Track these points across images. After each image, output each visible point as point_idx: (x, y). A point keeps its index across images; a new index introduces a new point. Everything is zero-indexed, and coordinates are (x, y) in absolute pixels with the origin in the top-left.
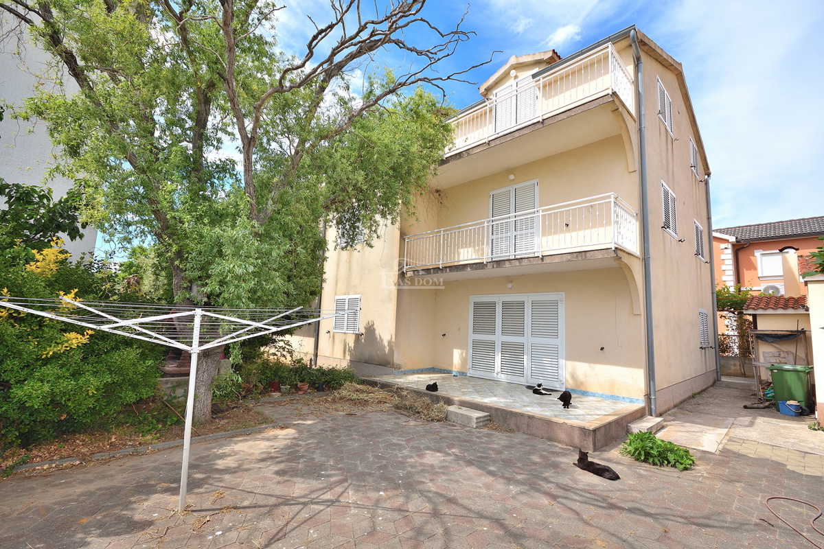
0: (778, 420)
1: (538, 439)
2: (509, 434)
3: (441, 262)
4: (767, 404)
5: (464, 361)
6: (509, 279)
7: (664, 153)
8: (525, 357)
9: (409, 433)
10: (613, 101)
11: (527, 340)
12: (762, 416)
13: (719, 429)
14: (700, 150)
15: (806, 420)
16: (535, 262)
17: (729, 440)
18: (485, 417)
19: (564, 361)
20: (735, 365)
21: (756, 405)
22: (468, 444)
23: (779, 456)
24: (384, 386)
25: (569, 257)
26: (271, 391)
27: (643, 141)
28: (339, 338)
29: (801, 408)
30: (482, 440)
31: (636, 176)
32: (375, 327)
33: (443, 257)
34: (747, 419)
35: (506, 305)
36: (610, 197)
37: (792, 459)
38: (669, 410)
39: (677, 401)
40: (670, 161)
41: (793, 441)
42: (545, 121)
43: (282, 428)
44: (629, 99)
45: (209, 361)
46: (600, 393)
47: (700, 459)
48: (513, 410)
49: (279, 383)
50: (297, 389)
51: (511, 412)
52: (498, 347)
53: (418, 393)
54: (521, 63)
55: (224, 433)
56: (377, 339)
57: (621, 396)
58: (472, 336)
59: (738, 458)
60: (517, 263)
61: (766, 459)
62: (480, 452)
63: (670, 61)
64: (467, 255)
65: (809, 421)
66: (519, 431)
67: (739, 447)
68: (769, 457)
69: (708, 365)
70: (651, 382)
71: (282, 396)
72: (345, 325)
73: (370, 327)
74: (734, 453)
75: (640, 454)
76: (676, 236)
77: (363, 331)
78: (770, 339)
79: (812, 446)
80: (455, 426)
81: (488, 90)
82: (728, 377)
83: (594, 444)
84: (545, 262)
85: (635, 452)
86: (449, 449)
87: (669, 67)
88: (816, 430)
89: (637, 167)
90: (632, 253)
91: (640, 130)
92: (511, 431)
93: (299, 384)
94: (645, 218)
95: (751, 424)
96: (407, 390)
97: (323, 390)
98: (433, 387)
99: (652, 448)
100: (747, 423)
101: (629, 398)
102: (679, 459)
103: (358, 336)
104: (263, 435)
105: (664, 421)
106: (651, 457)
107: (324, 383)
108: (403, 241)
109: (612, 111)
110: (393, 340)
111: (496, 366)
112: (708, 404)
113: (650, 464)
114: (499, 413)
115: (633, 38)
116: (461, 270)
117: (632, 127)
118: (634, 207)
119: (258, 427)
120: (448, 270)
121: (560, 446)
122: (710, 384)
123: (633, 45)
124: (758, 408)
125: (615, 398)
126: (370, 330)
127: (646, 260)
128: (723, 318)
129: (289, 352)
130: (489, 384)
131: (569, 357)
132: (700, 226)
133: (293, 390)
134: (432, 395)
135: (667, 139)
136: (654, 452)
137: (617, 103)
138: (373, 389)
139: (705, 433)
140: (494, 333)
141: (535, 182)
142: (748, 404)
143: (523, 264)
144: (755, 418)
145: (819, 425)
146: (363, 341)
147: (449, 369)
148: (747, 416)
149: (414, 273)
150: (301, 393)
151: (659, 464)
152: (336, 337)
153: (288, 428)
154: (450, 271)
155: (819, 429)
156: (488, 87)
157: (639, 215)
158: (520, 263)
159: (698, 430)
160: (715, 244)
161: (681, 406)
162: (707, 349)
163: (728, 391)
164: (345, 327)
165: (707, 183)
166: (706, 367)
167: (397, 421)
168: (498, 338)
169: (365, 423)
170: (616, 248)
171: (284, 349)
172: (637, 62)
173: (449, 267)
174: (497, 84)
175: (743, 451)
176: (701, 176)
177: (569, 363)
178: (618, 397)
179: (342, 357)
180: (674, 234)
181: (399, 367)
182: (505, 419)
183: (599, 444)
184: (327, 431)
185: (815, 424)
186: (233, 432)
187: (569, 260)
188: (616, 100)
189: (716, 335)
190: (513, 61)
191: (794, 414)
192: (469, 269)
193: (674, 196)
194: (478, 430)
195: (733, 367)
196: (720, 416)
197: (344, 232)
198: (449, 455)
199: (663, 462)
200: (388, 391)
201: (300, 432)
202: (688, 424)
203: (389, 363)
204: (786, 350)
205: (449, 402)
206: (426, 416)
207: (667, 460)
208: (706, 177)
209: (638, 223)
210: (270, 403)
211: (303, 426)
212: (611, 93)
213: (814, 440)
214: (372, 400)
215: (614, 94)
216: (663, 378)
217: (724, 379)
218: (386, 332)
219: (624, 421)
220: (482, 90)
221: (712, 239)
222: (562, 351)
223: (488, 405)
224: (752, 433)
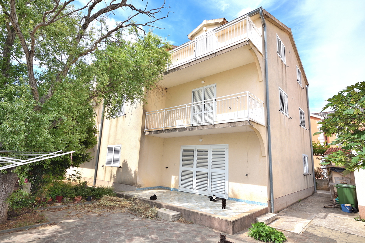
0: (340, 215)
1: (205, 227)
2: (190, 225)
3: (163, 127)
4: (336, 205)
5: (177, 182)
6: (201, 137)
7: (280, 73)
8: (208, 180)
9: (130, 226)
10: (249, 44)
11: (209, 170)
12: (332, 212)
13: (306, 220)
14: (303, 72)
15: (355, 215)
16: (210, 127)
17: (310, 227)
18: (178, 215)
19: (228, 182)
20: (325, 184)
21: (330, 206)
22: (162, 232)
23: (334, 236)
24: (127, 197)
25: (227, 125)
26: (56, 202)
27: (266, 66)
28: (109, 169)
29: (353, 208)
30: (172, 229)
31: (263, 84)
32: (128, 163)
33: (165, 124)
34: (324, 214)
35: (199, 151)
36: (246, 93)
37: (341, 237)
38: (284, 209)
39: (289, 204)
40: (284, 77)
41: (344, 227)
42: (217, 53)
43: (51, 225)
44: (259, 45)
45: (7, 184)
46: (246, 200)
47: (291, 237)
48: (194, 211)
49: (63, 197)
50: (74, 200)
51: (192, 212)
52: (195, 174)
53: (144, 201)
54: (209, 24)
55: (10, 229)
56: (128, 169)
57: (256, 201)
58: (182, 168)
59: (311, 237)
60: (201, 128)
61: (327, 238)
62: (167, 236)
63: (284, 27)
64: (180, 123)
65: (356, 216)
66: (195, 223)
67: (314, 230)
68: (328, 236)
69: (309, 184)
70: (271, 194)
71: (63, 204)
72: (112, 162)
73: (125, 163)
74: (310, 234)
75: (256, 235)
76: (288, 116)
77: (121, 165)
78: (338, 171)
79: (354, 230)
80: (160, 221)
81: (192, 37)
82: (321, 191)
83: (233, 230)
84: (215, 127)
85: (253, 234)
86: (150, 234)
87: (284, 30)
88: (359, 221)
89: (263, 79)
90: (260, 123)
91: (265, 60)
92: (192, 223)
93: (76, 197)
94: (268, 105)
95: (325, 217)
96: (139, 199)
97: (90, 200)
98: (154, 198)
99: (263, 232)
100: (322, 217)
101: (260, 203)
102: (277, 238)
103: (119, 168)
104: (37, 230)
105: (278, 215)
106: (262, 237)
107: (92, 196)
108: (145, 115)
109: (249, 50)
110: (137, 170)
111: (193, 185)
112: (305, 206)
113: (261, 241)
114: (186, 212)
115: (261, 13)
116: (173, 131)
117: (261, 59)
118: (262, 100)
119: (35, 225)
120: (167, 131)
121: (216, 231)
122: (310, 195)
123: (261, 17)
124: (331, 208)
125: (253, 203)
126: (125, 164)
127: (268, 128)
128: (318, 159)
129: (78, 178)
130: (188, 196)
131: (231, 180)
132: (302, 111)
133: (71, 201)
134: (152, 202)
135: (282, 66)
136: (264, 234)
137: (251, 46)
138: (120, 199)
139: (298, 222)
140: (193, 167)
141: (215, 85)
142: (326, 205)
143: (205, 128)
144: (328, 214)
145: (360, 218)
146: (121, 171)
147: (169, 187)
148: (324, 212)
149: (149, 133)
150: (76, 202)
151: (265, 241)
152: (107, 169)
153: (55, 225)
154: (168, 132)
155: (360, 220)
156: (192, 35)
157: (265, 104)
158: (203, 128)
159: (295, 220)
160: (311, 120)
161: (291, 207)
162: (308, 176)
163: (318, 198)
164: (112, 163)
165: (306, 89)
166: (307, 185)
167: (127, 218)
168: (195, 169)
169: (107, 220)
170: (250, 121)
171: (75, 176)
172: (264, 25)
173: (167, 130)
174: (197, 34)
175: (315, 233)
176: (303, 85)
177: (230, 183)
178: (255, 202)
179: (109, 181)
180: (287, 115)
181: (140, 186)
182: (189, 216)
183: (236, 230)
184: (80, 226)
185: (358, 218)
186: (16, 228)
187: (227, 127)
188: (250, 44)
189: (313, 168)
190: (205, 22)
191: (349, 211)
192: (178, 131)
193: (287, 95)
194: (173, 223)
195: (324, 185)
196: (310, 213)
197: (108, 109)
198: (148, 238)
199: (268, 240)
200: (129, 200)
201: (62, 227)
202: (291, 217)
203: (134, 184)
204: (346, 177)
205: (160, 206)
206: (144, 215)
207: (271, 239)
208: (307, 86)
209: (264, 108)
210: (54, 209)
211: (67, 223)
212: (247, 40)
213: (356, 227)
214: (118, 206)
215: (249, 40)
216: (278, 192)
217: (318, 192)
218: (133, 166)
219: (254, 216)
220: (189, 37)
221: (309, 117)
222: (227, 177)
223: (181, 208)
224: (324, 223)
